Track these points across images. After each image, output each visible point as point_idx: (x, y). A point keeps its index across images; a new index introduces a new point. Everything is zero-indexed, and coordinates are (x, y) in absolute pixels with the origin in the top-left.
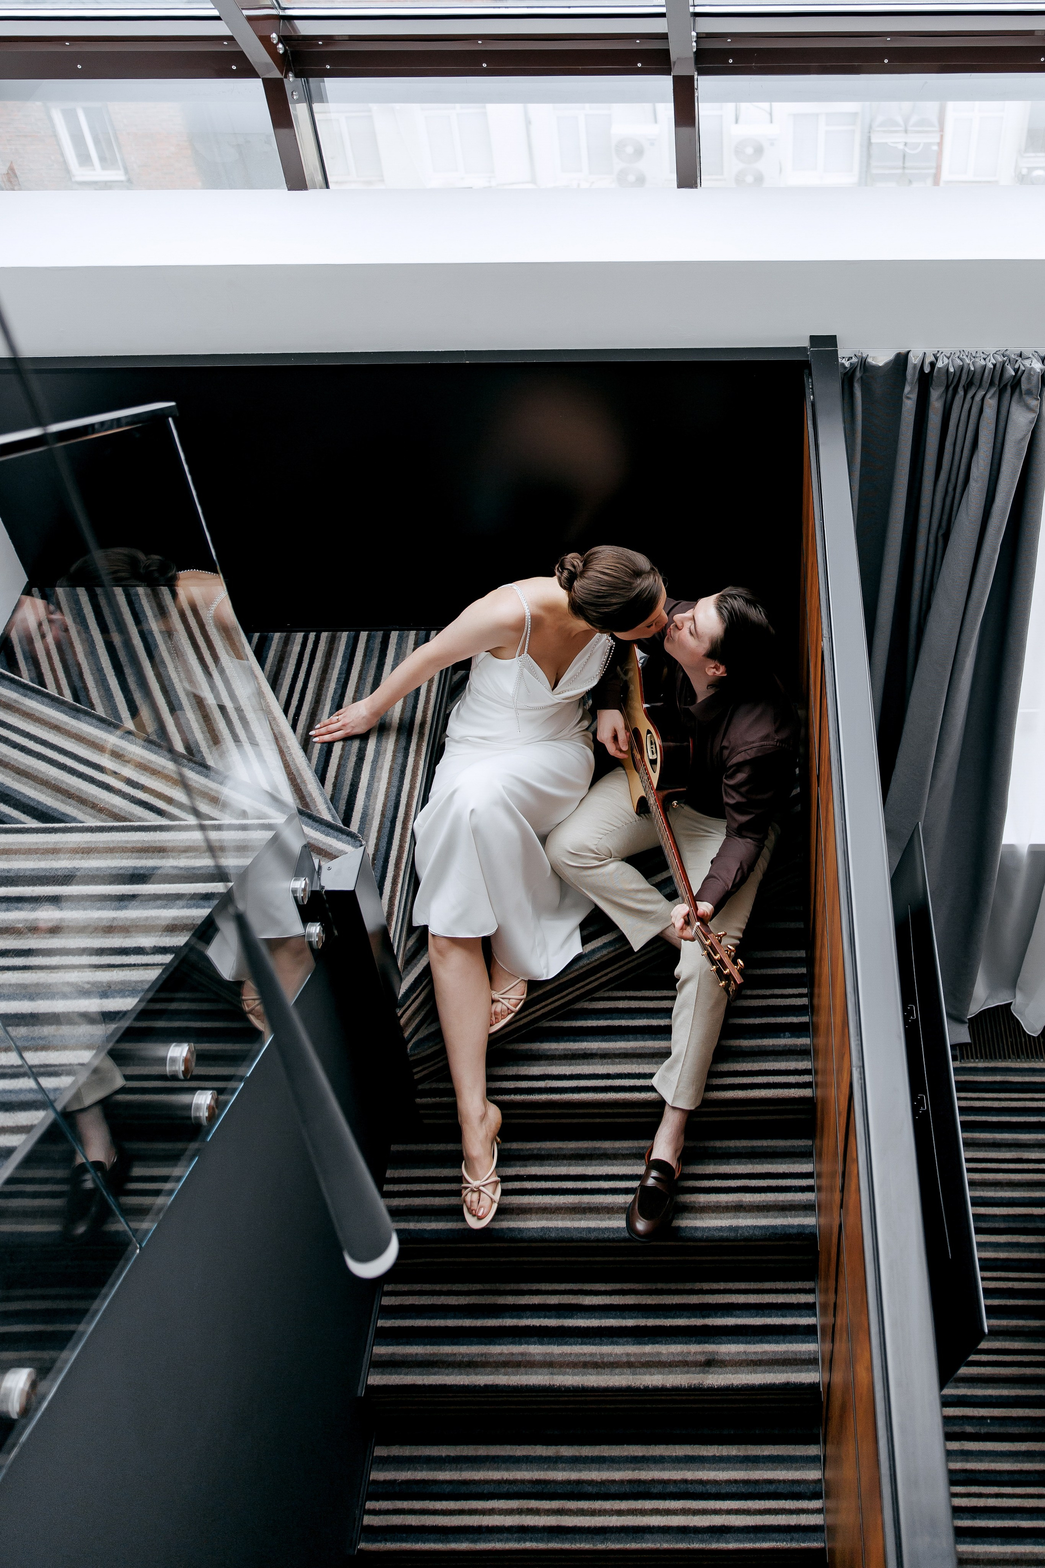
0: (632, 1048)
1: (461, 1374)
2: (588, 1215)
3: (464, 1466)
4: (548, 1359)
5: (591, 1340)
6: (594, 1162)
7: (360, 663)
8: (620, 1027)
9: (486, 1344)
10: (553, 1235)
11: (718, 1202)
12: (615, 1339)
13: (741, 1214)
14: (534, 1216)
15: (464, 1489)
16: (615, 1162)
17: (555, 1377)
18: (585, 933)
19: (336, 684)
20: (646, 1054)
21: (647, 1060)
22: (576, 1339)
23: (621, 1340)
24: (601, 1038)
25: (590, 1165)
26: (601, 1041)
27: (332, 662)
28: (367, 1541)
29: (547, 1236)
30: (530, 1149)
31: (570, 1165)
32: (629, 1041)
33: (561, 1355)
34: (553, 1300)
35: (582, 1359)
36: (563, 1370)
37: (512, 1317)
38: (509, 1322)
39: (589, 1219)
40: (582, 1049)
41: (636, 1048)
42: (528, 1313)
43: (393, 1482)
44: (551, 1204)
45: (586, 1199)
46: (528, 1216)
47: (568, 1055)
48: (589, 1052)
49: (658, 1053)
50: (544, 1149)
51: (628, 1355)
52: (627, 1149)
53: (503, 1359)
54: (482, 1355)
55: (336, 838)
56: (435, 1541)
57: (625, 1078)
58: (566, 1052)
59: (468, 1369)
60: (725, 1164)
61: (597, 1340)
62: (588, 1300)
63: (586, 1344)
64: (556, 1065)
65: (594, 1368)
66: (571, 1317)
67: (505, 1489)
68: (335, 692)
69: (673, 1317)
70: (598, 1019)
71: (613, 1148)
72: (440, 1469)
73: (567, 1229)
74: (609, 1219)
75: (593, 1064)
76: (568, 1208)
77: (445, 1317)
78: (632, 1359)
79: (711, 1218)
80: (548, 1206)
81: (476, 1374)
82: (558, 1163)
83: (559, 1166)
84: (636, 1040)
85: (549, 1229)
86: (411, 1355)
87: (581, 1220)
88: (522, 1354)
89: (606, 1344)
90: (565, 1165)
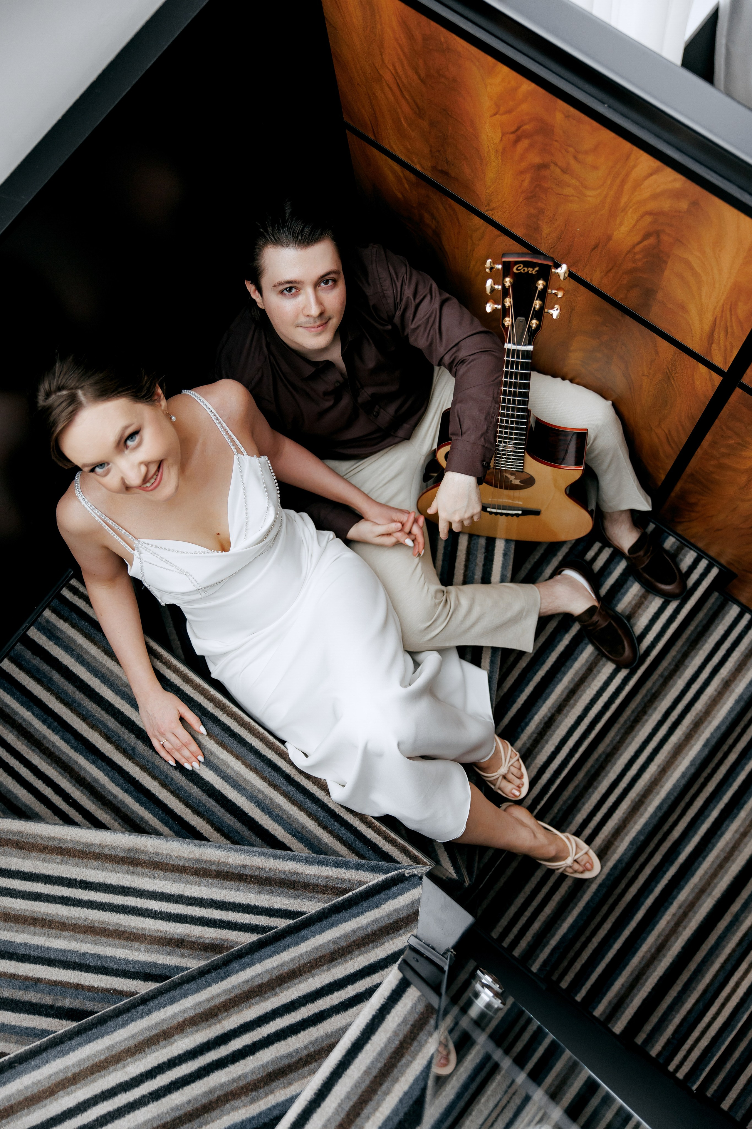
0: (570, 682)
1: (661, 961)
2: (647, 801)
3: (694, 985)
4: (697, 890)
5: (707, 850)
6: (607, 768)
7: (45, 692)
8: (543, 679)
9: (653, 929)
10: (642, 838)
11: (710, 697)
12: (719, 833)
13: (733, 686)
14: (616, 843)
15: (709, 995)
16: (620, 752)
17: (714, 893)
18: (469, 657)
19: (57, 734)
20: (584, 674)
21: (590, 678)
22: (698, 861)
23: (723, 829)
24: (541, 701)
25: (609, 772)
26: (544, 702)
27: (20, 721)
28: (694, 1082)
29: (639, 843)
30: (559, 810)
31: (596, 788)
32: (561, 680)
33: (701, 879)
34: (657, 858)
35: (715, 866)
36: (712, 885)
37: (647, 897)
38: (649, 901)
39: (650, 803)
40: (540, 723)
41: (573, 679)
42: (653, 884)
43: (668, 1042)
44: (616, 824)
45: (633, 794)
46: (613, 847)
47: (536, 737)
48: (546, 719)
49: (591, 664)
50: (568, 799)
51: (736, 832)
52: (616, 735)
53: (672, 923)
54: (659, 937)
55: (389, 898)
56: (728, 1036)
57: (592, 706)
58: (533, 738)
59: (661, 954)
60: (685, 670)
61: (710, 846)
62: (676, 833)
63: (706, 856)
64: (538, 753)
65: (727, 862)
66: (679, 854)
67: (729, 967)
68: (67, 742)
69: (734, 780)
70: (522, 691)
71: (608, 745)
72: (683, 1004)
73: (646, 824)
74: (662, 787)
75: (560, 723)
76: (630, 812)
77: (610, 947)
78: (742, 830)
79: (718, 711)
80: (616, 827)
81: (669, 949)
82: (588, 796)
83: (590, 797)
84: (565, 674)
85: (635, 839)
86: (620, 989)
87: (646, 809)
88: (680, 907)
89: (717, 841)
90: (593, 792)
